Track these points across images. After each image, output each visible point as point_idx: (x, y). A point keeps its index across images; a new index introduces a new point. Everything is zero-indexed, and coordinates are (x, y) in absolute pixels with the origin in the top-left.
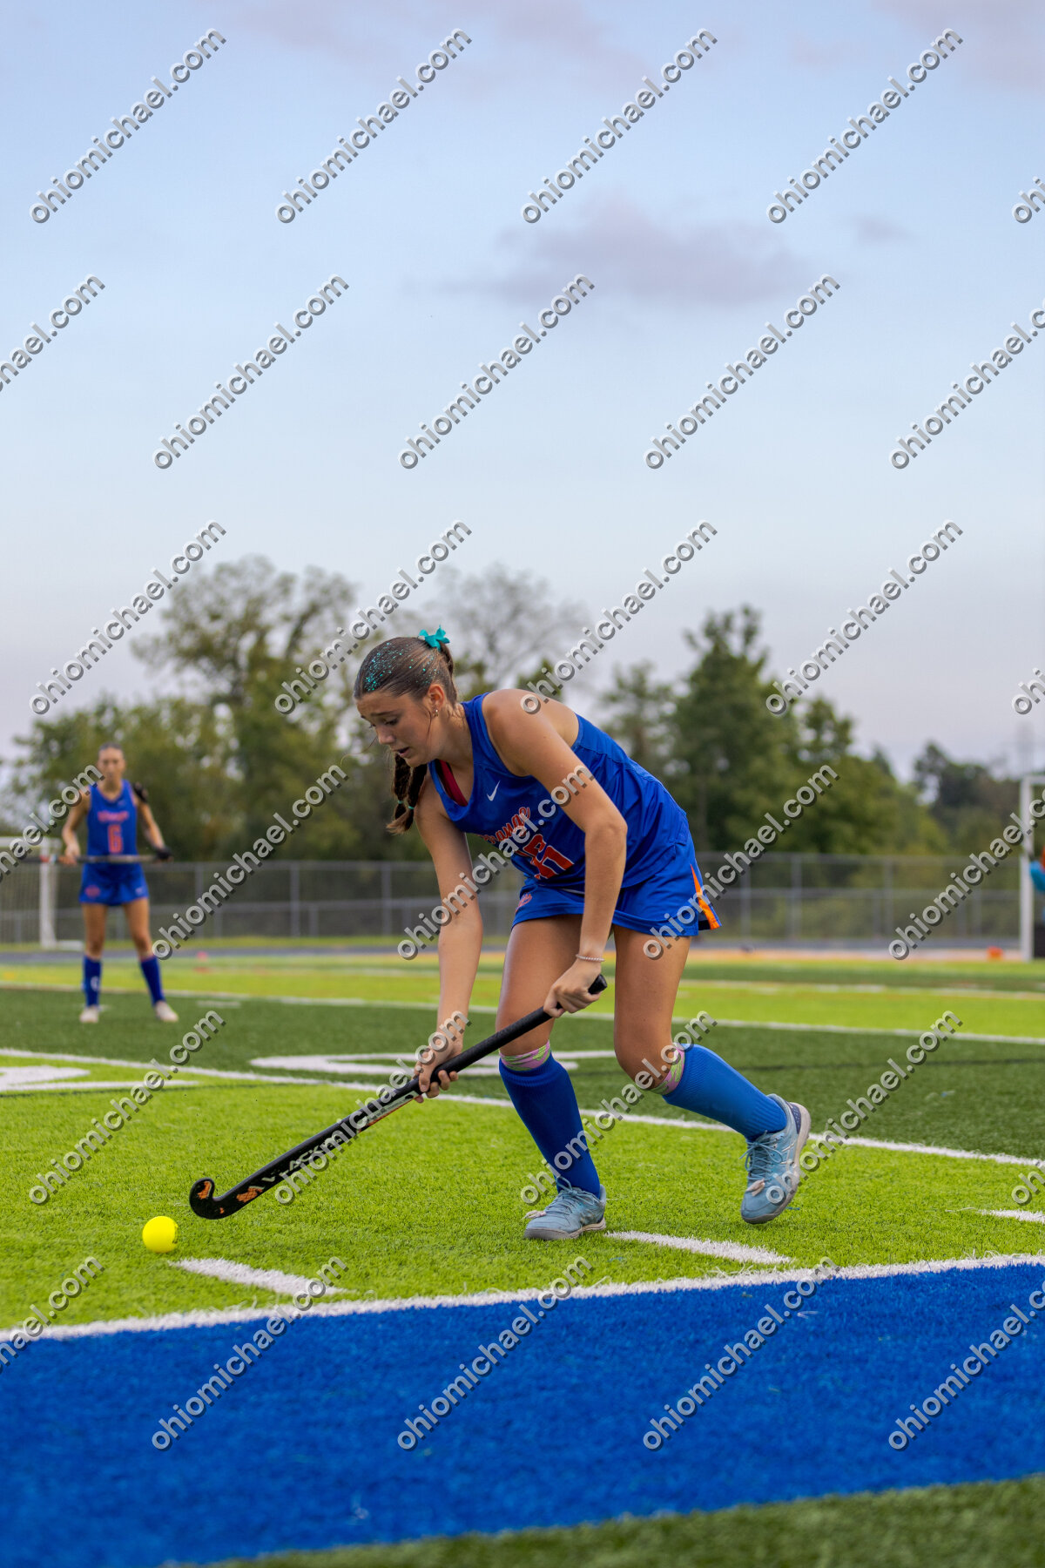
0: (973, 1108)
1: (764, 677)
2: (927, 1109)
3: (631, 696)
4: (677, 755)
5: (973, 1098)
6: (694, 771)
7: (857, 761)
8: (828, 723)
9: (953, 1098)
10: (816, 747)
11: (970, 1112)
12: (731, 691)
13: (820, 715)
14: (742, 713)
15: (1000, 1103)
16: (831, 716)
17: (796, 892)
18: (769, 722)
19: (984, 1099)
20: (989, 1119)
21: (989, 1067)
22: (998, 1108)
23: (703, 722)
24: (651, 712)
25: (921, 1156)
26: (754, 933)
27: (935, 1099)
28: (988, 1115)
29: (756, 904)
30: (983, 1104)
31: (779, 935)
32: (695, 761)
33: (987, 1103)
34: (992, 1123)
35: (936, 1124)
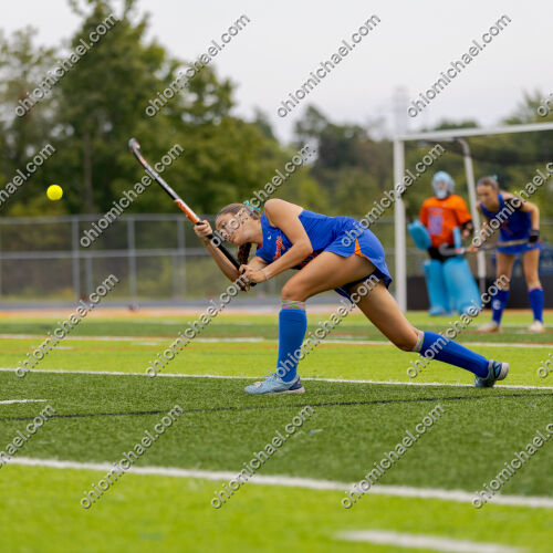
0: (338, 444)
1: (146, 40)
2: (294, 446)
3: (16, 62)
4: (61, 119)
5: (339, 435)
6: (78, 135)
7: (239, 123)
8: (210, 88)
9: (319, 436)
10: (198, 110)
11: (335, 448)
12: (114, 56)
13: (201, 79)
14: (126, 76)
15: (364, 439)
16: (212, 79)
17: (182, 252)
18: (152, 86)
19: (351, 436)
20: (353, 454)
21: (357, 407)
22: (361, 442)
23: (88, 86)
24: (35, 76)
25: (285, 489)
26: (140, 293)
27: (303, 437)
28: (352, 450)
29: (142, 263)
30: (348, 440)
31: (166, 294)
32: (80, 124)
33: (352, 439)
34: (356, 456)
35: (300, 458)
